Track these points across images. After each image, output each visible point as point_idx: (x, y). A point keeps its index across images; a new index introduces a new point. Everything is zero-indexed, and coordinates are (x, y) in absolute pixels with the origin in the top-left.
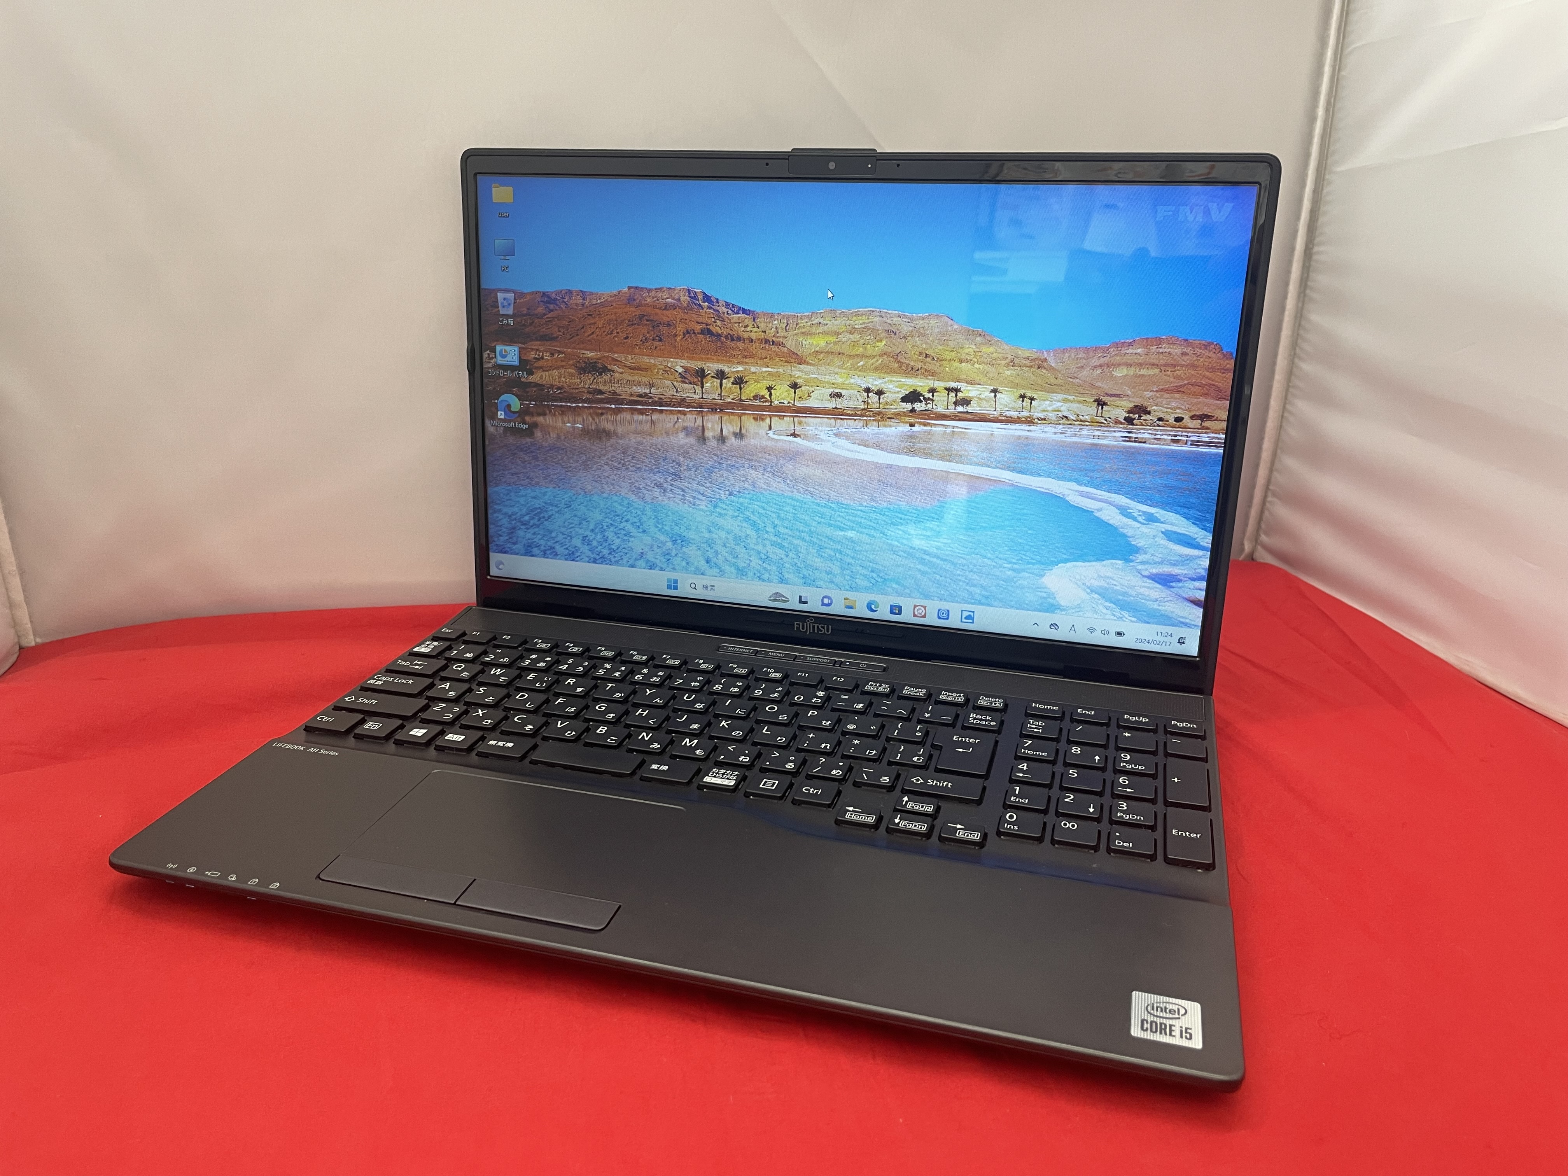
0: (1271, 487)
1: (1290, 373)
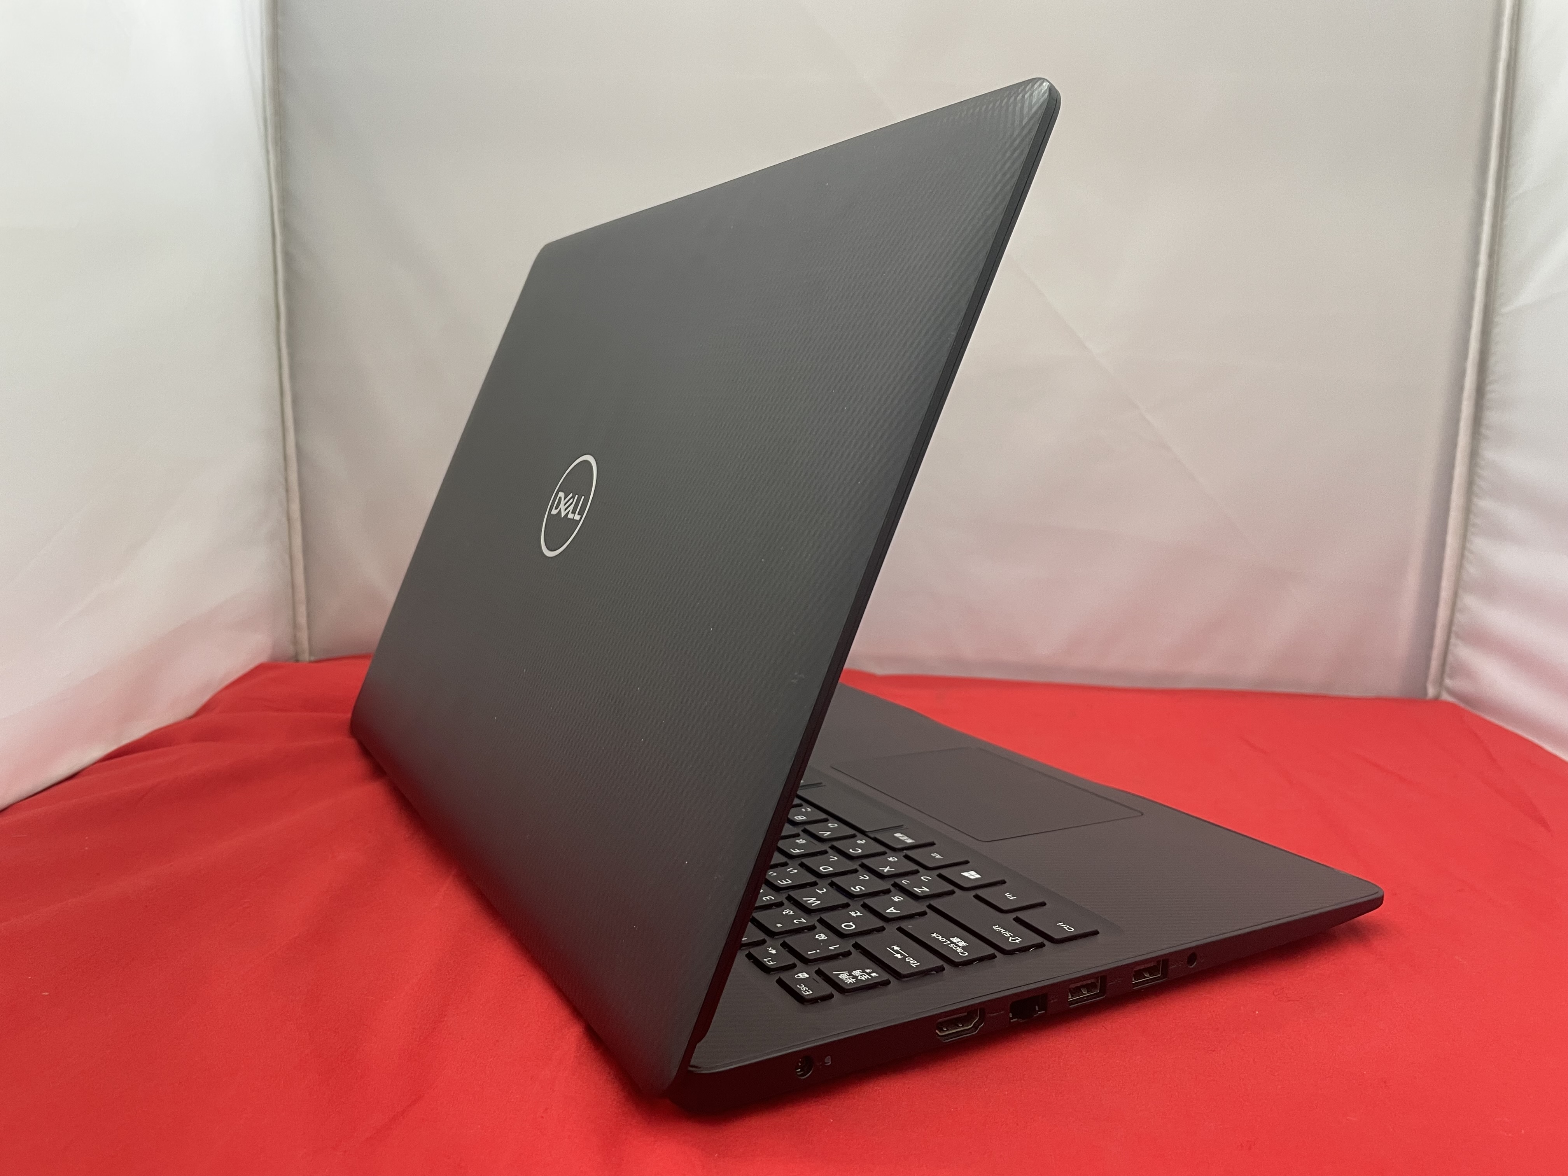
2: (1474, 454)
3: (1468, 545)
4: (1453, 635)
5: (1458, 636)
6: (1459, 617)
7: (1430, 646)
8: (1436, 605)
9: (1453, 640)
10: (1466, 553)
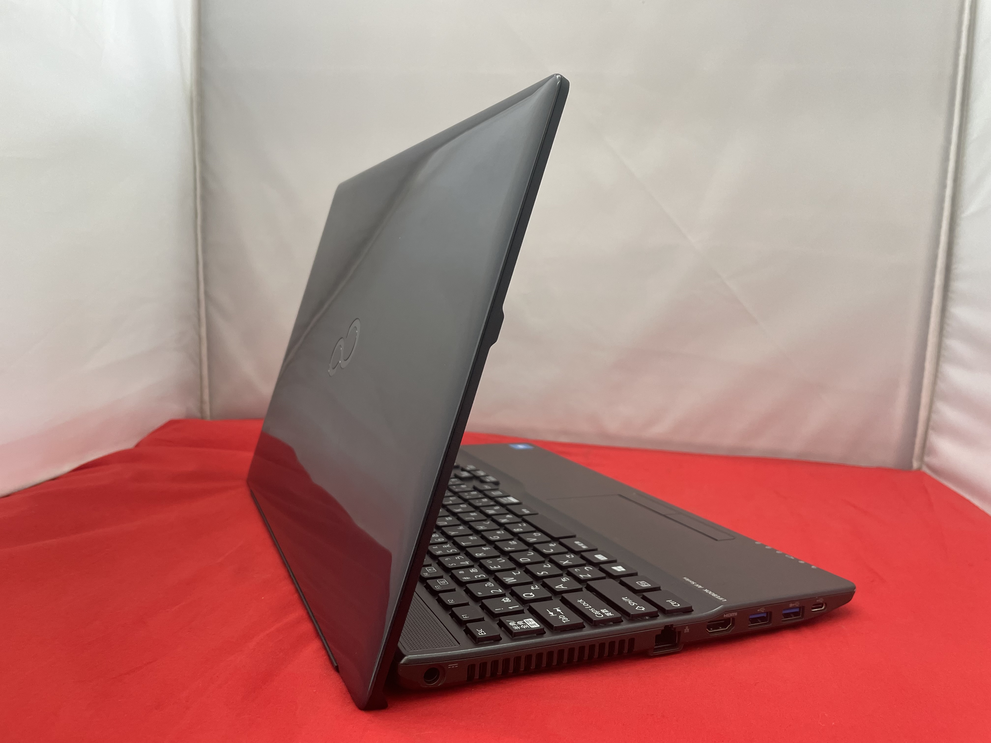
0: (931, 423)
1: (940, 346)
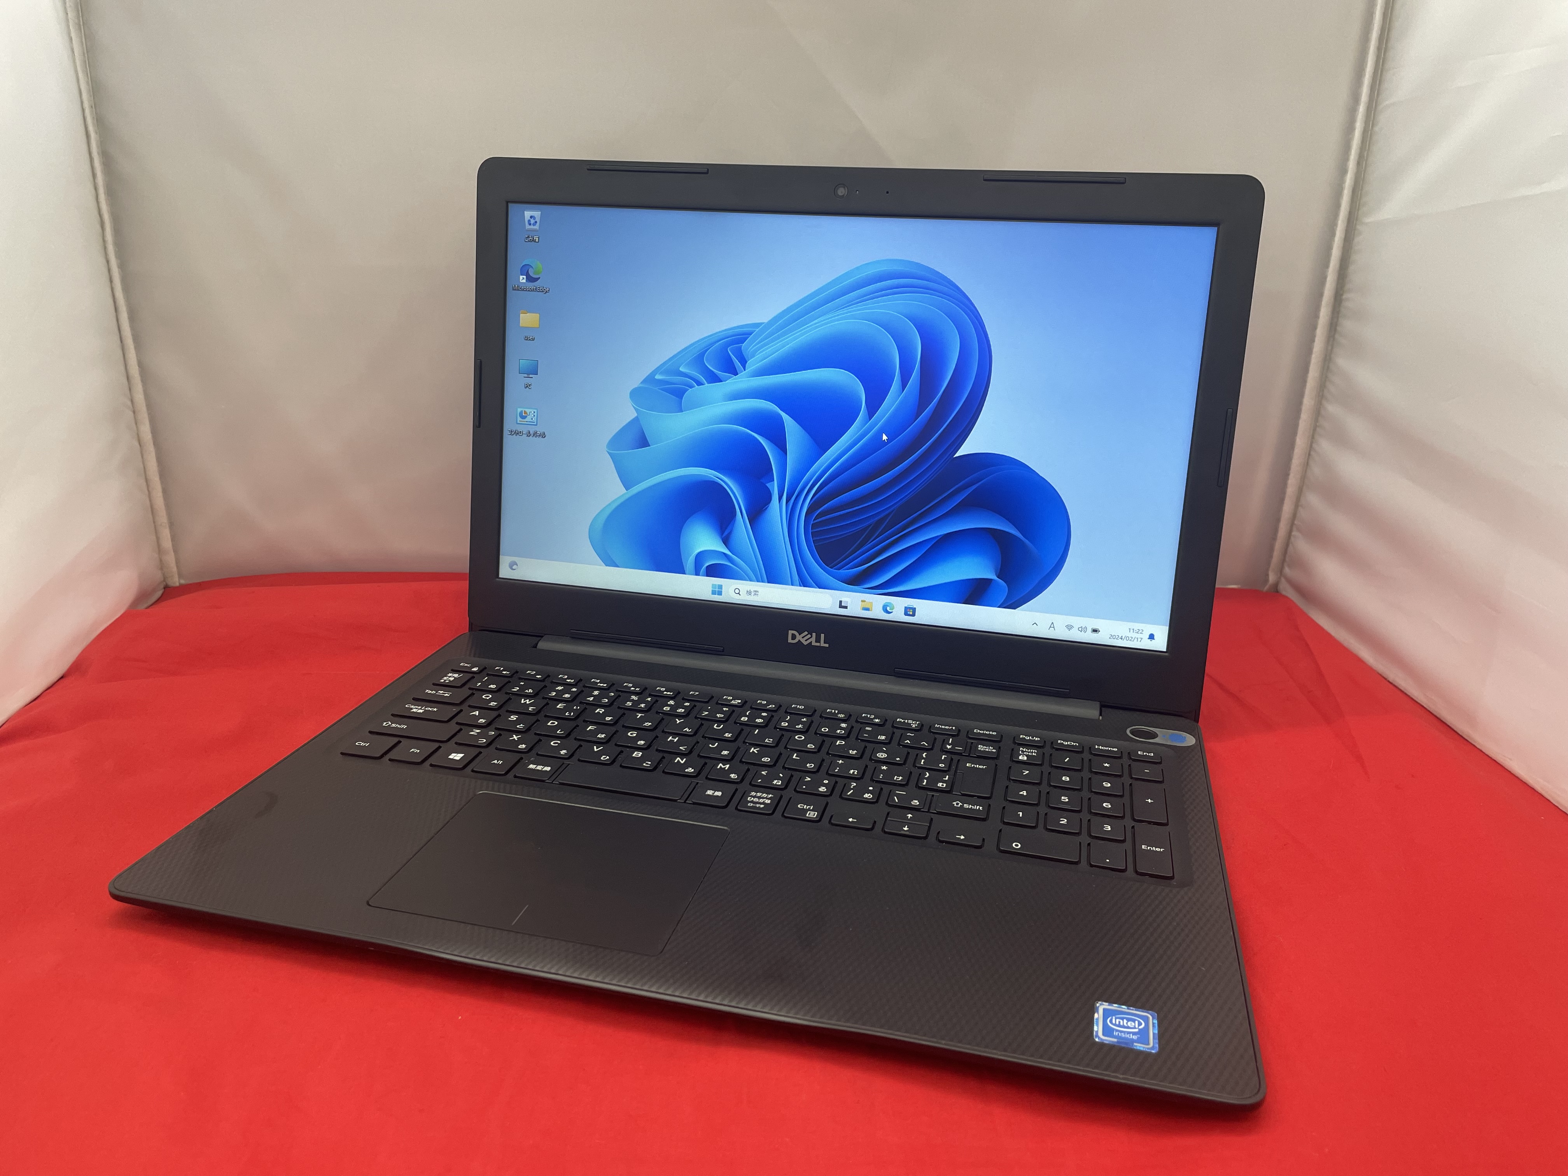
2: (1327, 359)
3: (1314, 445)
4: (1294, 529)
5: (1299, 530)
6: (1302, 512)
7: (1274, 538)
8: (1282, 501)
9: (1294, 533)
10: (1312, 453)
